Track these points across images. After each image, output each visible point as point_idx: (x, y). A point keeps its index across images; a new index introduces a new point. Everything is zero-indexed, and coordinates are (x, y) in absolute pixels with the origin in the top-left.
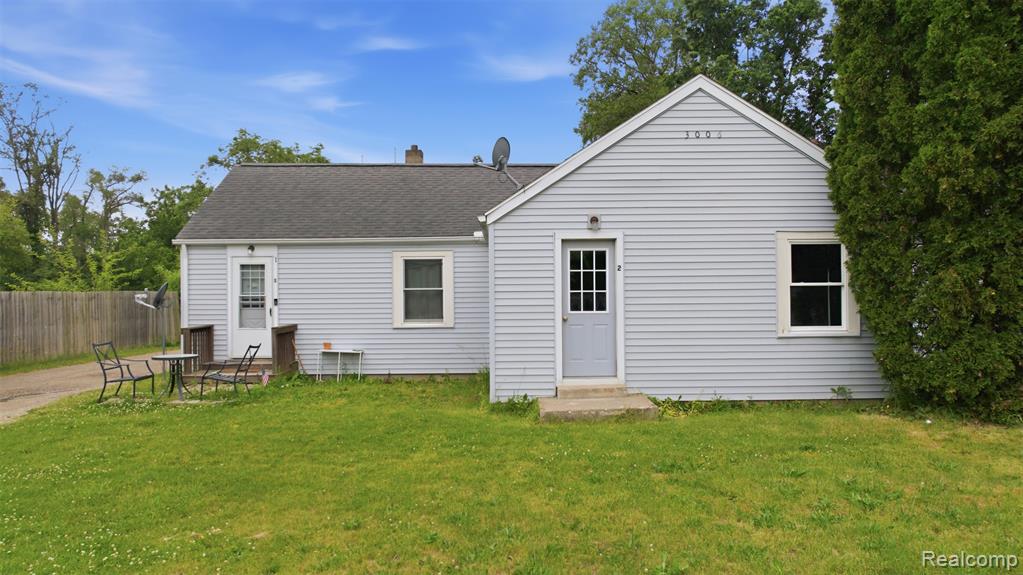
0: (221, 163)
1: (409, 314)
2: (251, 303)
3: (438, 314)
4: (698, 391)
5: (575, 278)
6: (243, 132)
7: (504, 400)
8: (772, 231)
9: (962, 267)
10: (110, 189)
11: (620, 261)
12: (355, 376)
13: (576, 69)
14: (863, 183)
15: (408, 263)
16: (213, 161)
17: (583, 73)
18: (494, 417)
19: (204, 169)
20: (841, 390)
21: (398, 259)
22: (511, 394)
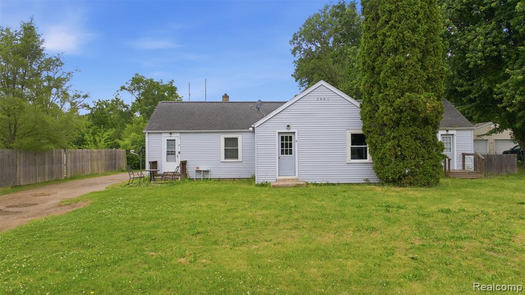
0: (126, 89)
1: (226, 157)
2: (171, 153)
3: (237, 157)
4: (321, 180)
5: (282, 144)
6: (137, 74)
7: (260, 183)
8: (345, 129)
9: (392, 141)
10: (74, 101)
11: (296, 139)
12: (207, 179)
13: (292, 47)
14: (367, 116)
15: (226, 139)
16: (123, 88)
17: (296, 49)
18: (257, 188)
19: (119, 92)
20: (367, 180)
21: (222, 138)
22: (262, 181)
